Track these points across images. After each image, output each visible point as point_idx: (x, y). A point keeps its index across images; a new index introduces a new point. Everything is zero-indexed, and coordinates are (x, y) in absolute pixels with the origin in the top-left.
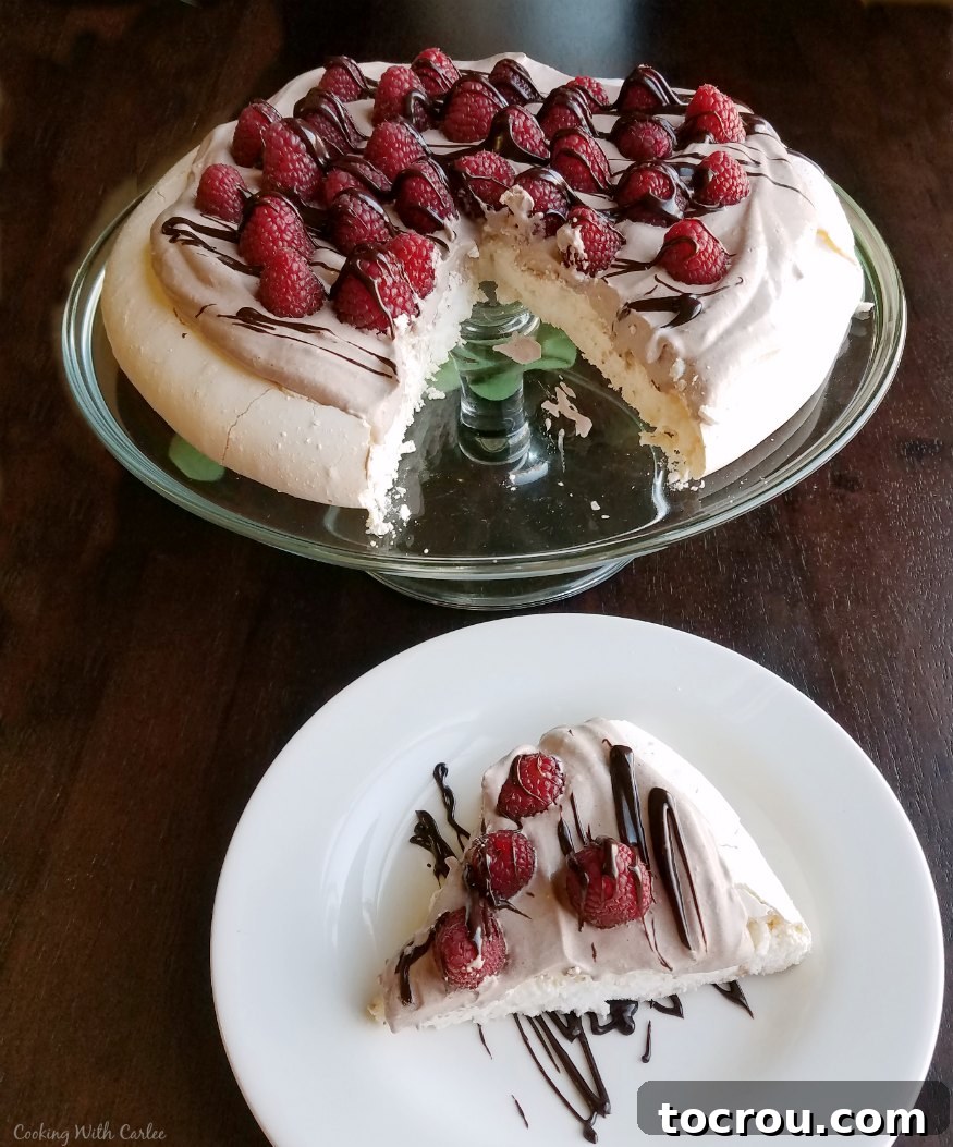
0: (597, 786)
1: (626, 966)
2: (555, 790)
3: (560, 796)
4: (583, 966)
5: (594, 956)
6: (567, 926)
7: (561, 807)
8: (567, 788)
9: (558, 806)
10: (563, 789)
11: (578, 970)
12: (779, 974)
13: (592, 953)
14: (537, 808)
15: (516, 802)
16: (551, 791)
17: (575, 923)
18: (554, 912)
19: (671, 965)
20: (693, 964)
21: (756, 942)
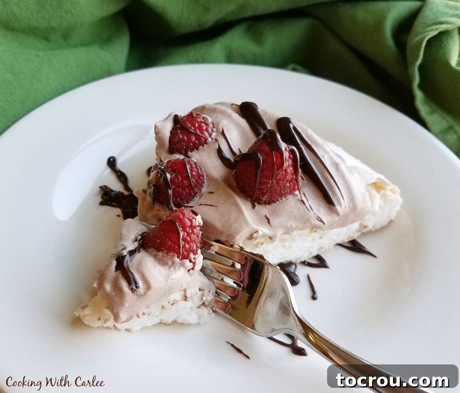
0: (238, 125)
1: (293, 226)
2: (210, 130)
3: (214, 134)
4: (264, 230)
5: (269, 222)
6: (245, 207)
7: (216, 139)
8: (217, 129)
9: (214, 140)
10: (215, 130)
11: (261, 233)
12: (383, 228)
13: (267, 221)
14: (200, 143)
15: (183, 140)
16: (207, 130)
17: (249, 205)
18: (233, 198)
19: (324, 220)
20: (337, 218)
21: (372, 202)
